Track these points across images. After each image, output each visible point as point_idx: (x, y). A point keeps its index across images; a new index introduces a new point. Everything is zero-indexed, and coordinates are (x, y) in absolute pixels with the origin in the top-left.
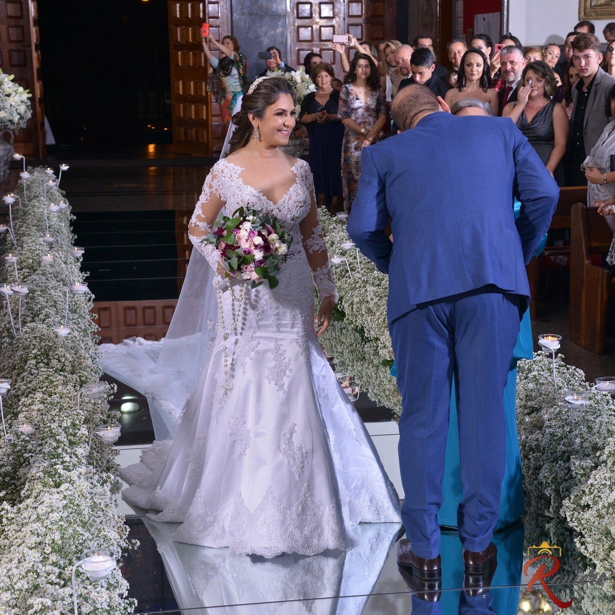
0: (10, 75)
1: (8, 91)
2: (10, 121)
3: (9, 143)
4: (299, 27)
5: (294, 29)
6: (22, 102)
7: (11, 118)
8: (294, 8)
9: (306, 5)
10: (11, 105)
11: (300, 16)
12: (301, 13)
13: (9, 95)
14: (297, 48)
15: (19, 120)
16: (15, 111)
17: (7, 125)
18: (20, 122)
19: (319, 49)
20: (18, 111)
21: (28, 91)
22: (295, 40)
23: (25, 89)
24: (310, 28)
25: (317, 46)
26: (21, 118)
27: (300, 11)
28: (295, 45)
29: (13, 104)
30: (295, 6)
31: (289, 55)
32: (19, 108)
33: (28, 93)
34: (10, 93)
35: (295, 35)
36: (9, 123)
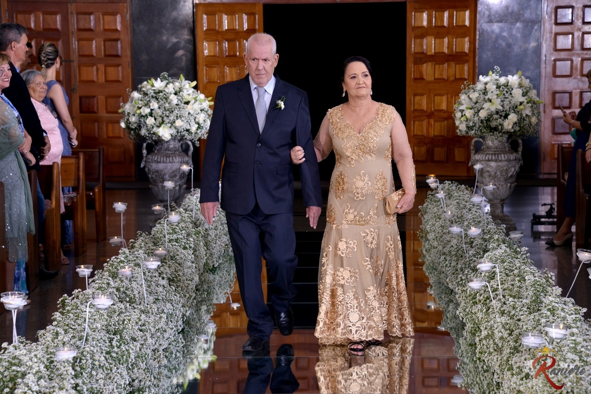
0: (192, 82)
1: (188, 98)
2: (188, 130)
3: (187, 154)
4: (557, 34)
5: (551, 37)
6: (201, 110)
7: (188, 127)
8: (551, 13)
9: (567, 10)
10: (189, 113)
11: (559, 21)
12: (560, 19)
13: (187, 103)
14: (553, 58)
15: (197, 130)
16: (193, 120)
17: (184, 135)
18: (199, 132)
19: (580, 59)
20: (197, 120)
21: (210, 98)
22: (552, 49)
23: (207, 97)
24: (571, 36)
25: (578, 55)
26: (199, 127)
27: (558, 17)
28: (551, 54)
29: (192, 112)
30: (553, 10)
31: (543, 66)
32: (198, 116)
33: (209, 101)
34: (189, 100)
35: (552, 44)
36: (186, 133)
